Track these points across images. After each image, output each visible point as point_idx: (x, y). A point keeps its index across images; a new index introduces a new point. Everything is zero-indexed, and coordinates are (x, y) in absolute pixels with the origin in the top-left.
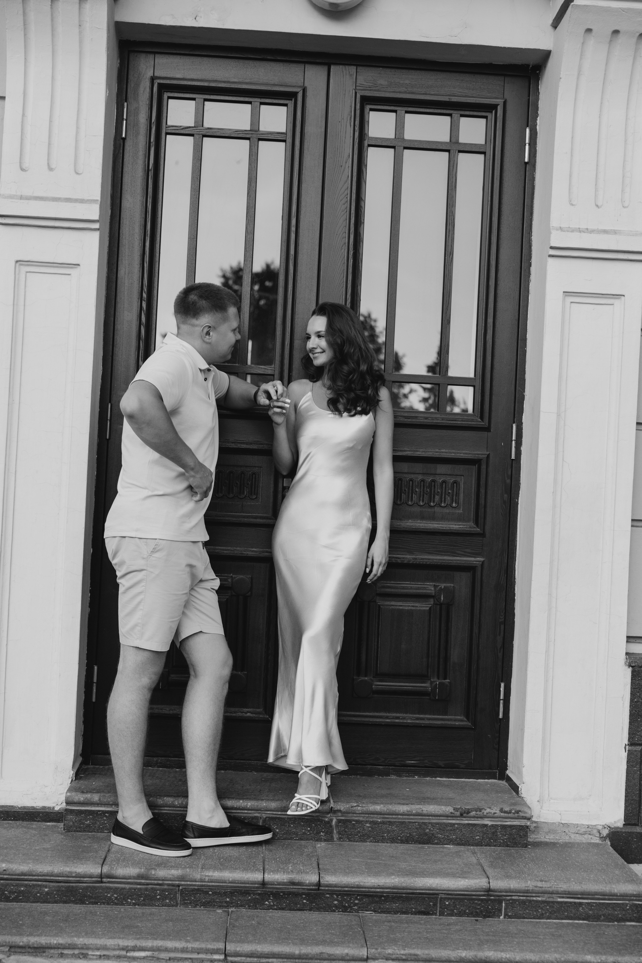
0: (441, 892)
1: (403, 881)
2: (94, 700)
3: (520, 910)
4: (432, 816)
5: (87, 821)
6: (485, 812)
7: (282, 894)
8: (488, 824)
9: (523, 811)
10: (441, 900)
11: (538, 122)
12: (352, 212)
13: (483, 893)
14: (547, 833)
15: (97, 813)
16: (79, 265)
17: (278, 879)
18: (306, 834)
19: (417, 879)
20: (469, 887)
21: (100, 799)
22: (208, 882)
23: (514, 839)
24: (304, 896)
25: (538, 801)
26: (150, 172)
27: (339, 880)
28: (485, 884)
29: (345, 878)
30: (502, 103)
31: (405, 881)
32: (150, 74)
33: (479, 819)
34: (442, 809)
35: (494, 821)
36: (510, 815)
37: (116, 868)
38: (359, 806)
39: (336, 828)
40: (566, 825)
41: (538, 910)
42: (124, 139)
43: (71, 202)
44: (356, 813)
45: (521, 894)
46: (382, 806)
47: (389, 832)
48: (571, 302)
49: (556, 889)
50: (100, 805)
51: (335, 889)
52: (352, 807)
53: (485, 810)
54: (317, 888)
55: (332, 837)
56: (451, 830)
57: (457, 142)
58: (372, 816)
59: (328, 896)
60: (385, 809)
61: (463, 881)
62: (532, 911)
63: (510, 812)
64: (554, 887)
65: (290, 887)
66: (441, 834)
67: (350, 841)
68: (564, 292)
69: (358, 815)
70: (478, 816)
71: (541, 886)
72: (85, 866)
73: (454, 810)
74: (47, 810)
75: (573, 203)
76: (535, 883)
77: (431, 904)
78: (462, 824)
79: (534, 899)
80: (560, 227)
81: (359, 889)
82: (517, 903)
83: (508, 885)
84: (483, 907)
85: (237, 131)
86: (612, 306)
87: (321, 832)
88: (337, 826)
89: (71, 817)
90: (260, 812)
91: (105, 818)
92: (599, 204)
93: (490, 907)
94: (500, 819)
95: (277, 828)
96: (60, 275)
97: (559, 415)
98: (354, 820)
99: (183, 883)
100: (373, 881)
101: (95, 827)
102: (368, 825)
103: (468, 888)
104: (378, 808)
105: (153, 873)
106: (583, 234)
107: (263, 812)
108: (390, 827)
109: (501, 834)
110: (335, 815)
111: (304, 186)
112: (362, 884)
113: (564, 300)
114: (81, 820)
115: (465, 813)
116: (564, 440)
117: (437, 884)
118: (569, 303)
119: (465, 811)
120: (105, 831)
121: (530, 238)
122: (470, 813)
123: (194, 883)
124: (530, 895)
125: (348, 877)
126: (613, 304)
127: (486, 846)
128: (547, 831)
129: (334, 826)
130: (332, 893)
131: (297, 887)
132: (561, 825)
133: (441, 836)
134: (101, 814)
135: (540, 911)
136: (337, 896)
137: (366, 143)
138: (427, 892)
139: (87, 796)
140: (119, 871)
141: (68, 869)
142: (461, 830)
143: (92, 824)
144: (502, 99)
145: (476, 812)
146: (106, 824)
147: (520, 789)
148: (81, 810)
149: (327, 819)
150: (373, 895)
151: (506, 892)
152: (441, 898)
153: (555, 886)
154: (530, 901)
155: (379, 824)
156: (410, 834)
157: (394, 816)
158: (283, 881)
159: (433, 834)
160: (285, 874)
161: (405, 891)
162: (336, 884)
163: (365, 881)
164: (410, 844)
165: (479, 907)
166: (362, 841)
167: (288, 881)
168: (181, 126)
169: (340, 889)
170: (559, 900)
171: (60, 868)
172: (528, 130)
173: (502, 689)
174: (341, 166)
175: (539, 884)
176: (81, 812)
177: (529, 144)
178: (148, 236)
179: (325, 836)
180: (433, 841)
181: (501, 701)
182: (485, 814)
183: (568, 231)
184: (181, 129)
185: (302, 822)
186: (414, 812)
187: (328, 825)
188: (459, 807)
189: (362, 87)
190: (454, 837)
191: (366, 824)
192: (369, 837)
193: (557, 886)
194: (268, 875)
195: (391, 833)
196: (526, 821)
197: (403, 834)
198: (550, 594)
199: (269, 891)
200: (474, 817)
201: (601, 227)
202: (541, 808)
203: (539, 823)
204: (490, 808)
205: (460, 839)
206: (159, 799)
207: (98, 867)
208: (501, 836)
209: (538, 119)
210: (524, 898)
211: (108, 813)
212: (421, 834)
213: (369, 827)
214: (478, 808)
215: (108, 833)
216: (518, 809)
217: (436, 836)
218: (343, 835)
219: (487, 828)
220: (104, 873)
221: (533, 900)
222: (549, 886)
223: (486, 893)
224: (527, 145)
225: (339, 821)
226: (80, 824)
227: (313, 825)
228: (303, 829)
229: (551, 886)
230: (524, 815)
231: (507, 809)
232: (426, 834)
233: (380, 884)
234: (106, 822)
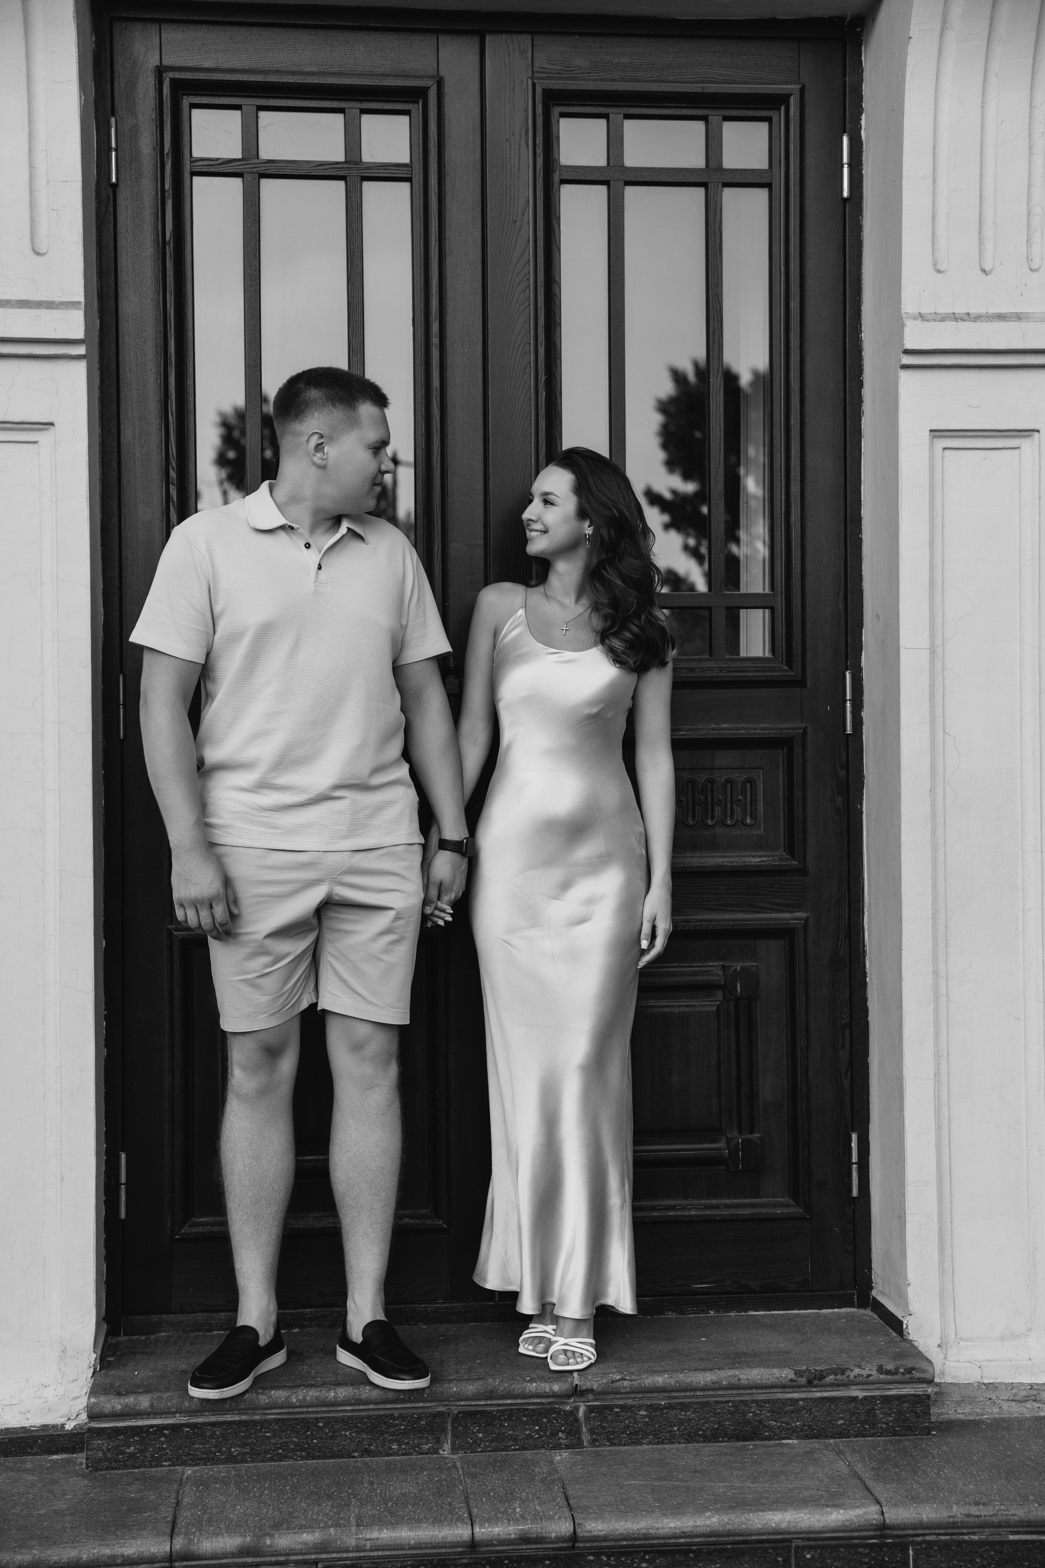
0: (796, 1536)
1: (726, 1520)
2: (123, 1215)
3: (941, 1562)
4: (756, 1388)
5: (129, 1447)
6: (852, 1375)
7: (507, 1562)
8: (858, 1397)
9: (919, 1368)
10: (796, 1552)
11: (863, 122)
12: (539, 305)
13: (871, 1533)
14: (959, 1403)
15: (148, 1430)
16: (52, 424)
17: (499, 1535)
18: (532, 1437)
19: (751, 1515)
20: (847, 1523)
21: (152, 1405)
22: (371, 1550)
23: (906, 1420)
24: (547, 1562)
25: (939, 1346)
26: (167, 247)
27: (611, 1527)
28: (876, 1516)
29: (622, 1524)
30: (798, 92)
31: (730, 1520)
32: (154, 61)
33: (842, 1388)
34: (774, 1374)
35: (867, 1389)
36: (896, 1377)
37: (199, 1541)
38: (625, 1380)
39: (585, 1423)
40: (991, 1386)
41: (974, 1559)
42: (115, 187)
43: (30, 308)
44: (620, 1393)
45: (942, 1531)
46: (666, 1376)
47: (681, 1423)
48: (945, 449)
49: (1004, 1518)
50: (152, 1416)
51: (605, 1544)
52: (613, 1382)
53: (852, 1371)
54: (570, 1544)
55: (580, 1440)
56: (793, 1412)
57: (720, 169)
58: (649, 1395)
59: (591, 1558)
60: (673, 1382)
61: (835, 1513)
62: (964, 1561)
63: (896, 1372)
64: (1002, 1515)
65: (521, 1547)
66: (774, 1421)
67: (612, 1444)
68: (931, 431)
69: (624, 1396)
70: (840, 1382)
71: (978, 1513)
72: (139, 1542)
73: (796, 1374)
74: (51, 1432)
75: (941, 269)
76: (966, 1510)
77: (780, 1559)
78: (811, 1399)
79: (966, 1537)
80: (920, 313)
81: (647, 1542)
82: (936, 1548)
83: (918, 1516)
84: (874, 1558)
85: (322, 164)
86: (1017, 451)
87: (560, 1431)
88: (587, 1418)
89: (100, 1442)
90: (446, 1403)
91: (163, 1439)
92: (987, 268)
93: (887, 1559)
94: (878, 1385)
95: (479, 1431)
96: (18, 445)
97: (933, 652)
98: (617, 1406)
99: (324, 1556)
100: (672, 1525)
101: (146, 1457)
102: (643, 1413)
103: (845, 1526)
104: (660, 1380)
105: (268, 1542)
106: (961, 324)
107: (453, 1403)
108: (683, 1413)
109: (882, 1413)
110: (582, 1399)
111: (449, 261)
112: (652, 1531)
113: (931, 444)
114: (118, 1446)
115: (815, 1378)
116: (944, 696)
117: (789, 1522)
118: (941, 450)
119: (815, 1375)
120: (164, 1463)
121: (858, 337)
122: (824, 1377)
123: (344, 1555)
124: (957, 1531)
125: (626, 1521)
126: (1019, 448)
127: (856, 1436)
128: (959, 1399)
129: (582, 1419)
130: (598, 1552)
131: (534, 1546)
132: (984, 1386)
133: (774, 1423)
134: (155, 1432)
135: (978, 1560)
136: (609, 1559)
137: (556, 177)
138: (771, 1537)
139: (127, 1400)
140: (204, 1544)
141: (108, 1551)
142: (811, 1410)
143: (140, 1452)
144: (796, 84)
145: (836, 1375)
146: (165, 1449)
147: (905, 1326)
148: (117, 1427)
149: (568, 1408)
150: (672, 1550)
151: (915, 1528)
152: (797, 1547)
153: (1003, 1512)
154: (959, 1543)
155: (662, 1409)
156: (719, 1423)
157: (688, 1394)
158: (508, 1537)
159: (760, 1422)
160: (512, 1523)
161: (731, 1538)
162: (605, 1536)
163: (656, 1525)
164: (720, 1442)
165: (867, 1560)
166: (633, 1442)
167: (518, 1536)
168: (218, 159)
169: (613, 1543)
170: (1011, 1537)
171: (92, 1551)
172: (845, 139)
173: (854, 1145)
174: (515, 222)
175: (974, 1510)
176: (117, 1431)
177: (850, 165)
178: (171, 365)
179: (567, 1438)
180: (761, 1434)
181: (854, 1166)
182: (852, 1378)
183: (934, 320)
184: (219, 164)
185: (524, 1416)
186: (724, 1383)
187: (571, 1419)
188: (805, 1367)
189: (545, 73)
190: (798, 1423)
191: (639, 1411)
192: (646, 1435)
193: (1007, 1512)
194: (480, 1528)
195: (686, 1424)
196: (925, 1385)
197: (706, 1425)
198: (935, 973)
199: (483, 1559)
200: (832, 1385)
201: (991, 311)
202: (946, 1358)
203: (943, 1385)
204: (860, 1367)
205: (810, 1427)
206: (262, 1394)
207: (165, 1541)
208: (882, 1416)
209: (863, 117)
210: (948, 1537)
211: (167, 1430)
212: (739, 1423)
213: (644, 1416)
214: (838, 1369)
215: (170, 1466)
216: (909, 1365)
217: (767, 1423)
218: (599, 1434)
219: (856, 1403)
220: (177, 1552)
221: (965, 1541)
222: (991, 1513)
223: (878, 1533)
224: (846, 166)
225: (590, 1410)
226: (117, 1454)
227: (545, 1420)
228: (526, 1430)
229: (996, 1512)
230: (921, 1375)
231: (890, 1366)
232: (748, 1422)
233: (685, 1530)
234: (165, 1446)
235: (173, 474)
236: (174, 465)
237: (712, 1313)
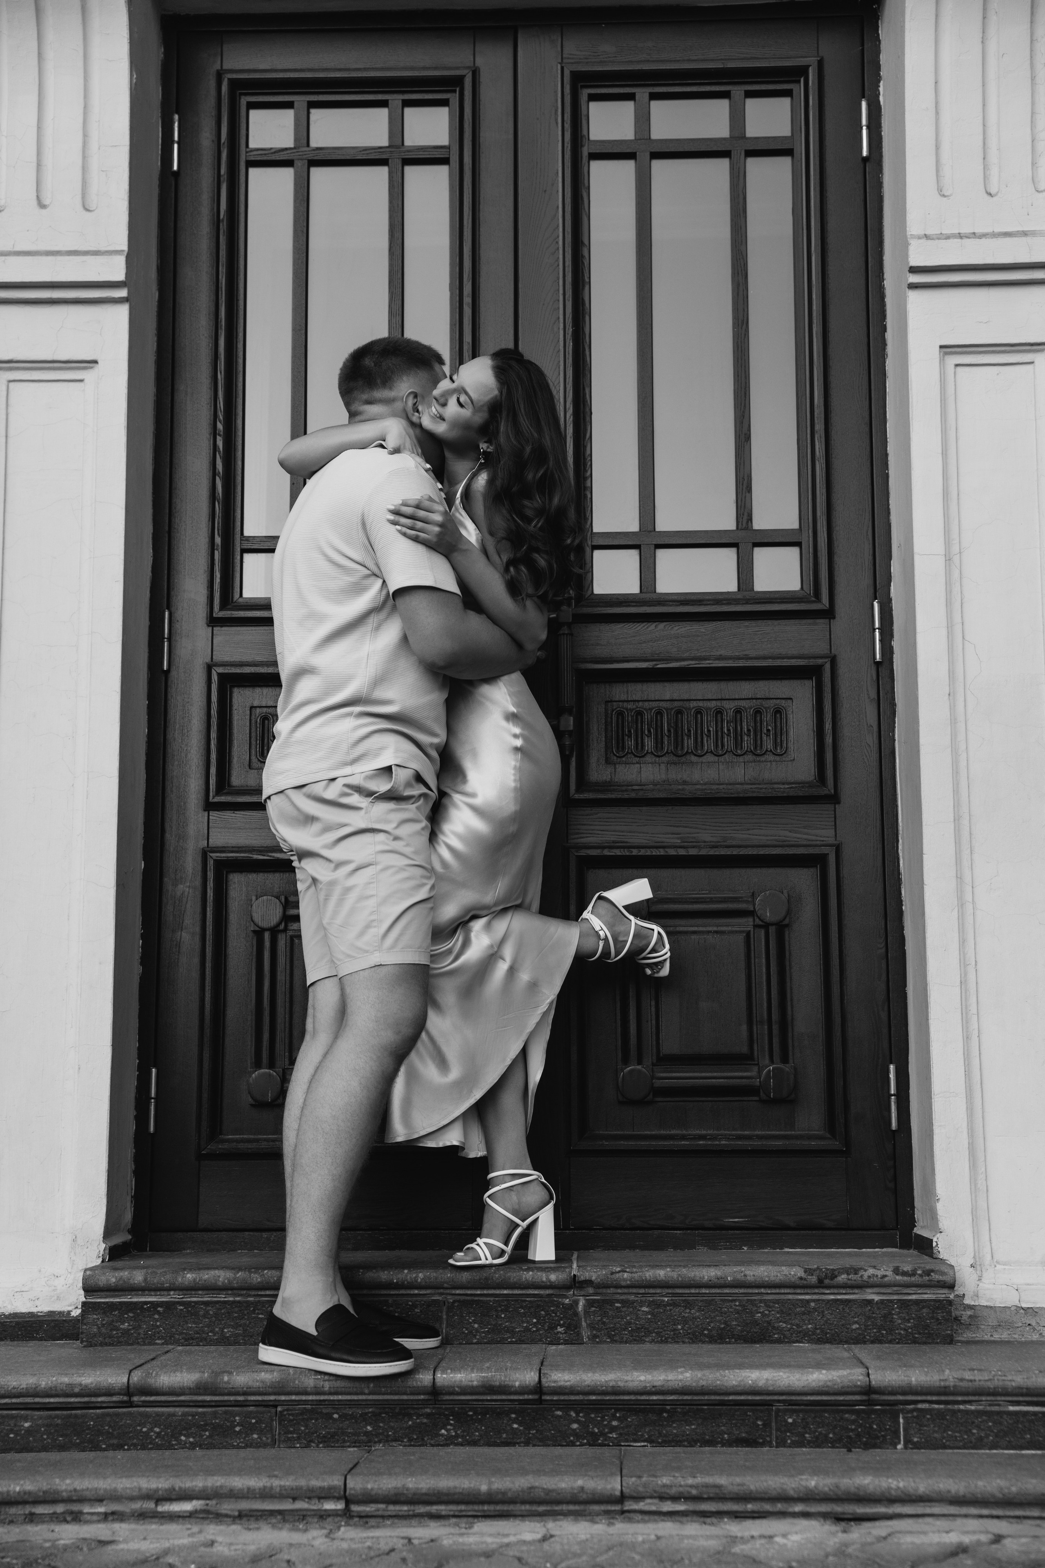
0: (776, 1398)
1: (699, 1375)
2: (152, 1129)
3: (935, 1432)
4: (765, 1287)
5: (123, 1323)
6: (866, 1275)
7: (471, 1413)
8: (873, 1300)
9: (938, 1270)
10: (777, 1416)
11: (881, 89)
12: (567, 264)
13: (858, 1398)
14: (996, 1328)
15: (142, 1307)
16: (96, 362)
17: (461, 1381)
18: (530, 1330)
19: (727, 1371)
20: (829, 1384)
21: (145, 1280)
22: (330, 1394)
23: (927, 1326)
24: (513, 1416)
25: (972, 1266)
26: (221, 224)
27: (578, 1378)
28: (861, 1378)
29: (590, 1375)
30: (816, 63)
31: (704, 1375)
32: (217, 66)
33: (856, 1291)
34: (783, 1271)
35: (883, 1292)
36: (913, 1279)
37: (157, 1374)
38: (626, 1272)
39: (585, 1318)
40: (1031, 1311)
41: (970, 1430)
42: (176, 174)
43: (78, 255)
44: (622, 1287)
45: (934, 1398)
46: (668, 1269)
47: (685, 1321)
48: (956, 365)
49: (1001, 1383)
50: (147, 1292)
51: (572, 1398)
52: (612, 1273)
53: (865, 1271)
54: (536, 1397)
55: (579, 1334)
56: (804, 1313)
57: (743, 137)
58: (652, 1291)
59: (559, 1413)
60: (675, 1275)
61: (817, 1373)
62: (959, 1432)
63: (913, 1273)
64: (998, 1380)
65: (485, 1398)
66: (784, 1322)
67: (613, 1341)
68: (941, 347)
69: (626, 1291)
70: (853, 1282)
71: (972, 1378)
72: (98, 1373)
73: (805, 1272)
74: (57, 1318)
75: (946, 194)
76: (958, 1374)
77: (759, 1423)
78: (823, 1300)
79: (962, 1407)
80: (925, 235)
81: (618, 1398)
82: (928, 1416)
83: (906, 1378)
84: (861, 1426)
85: (366, 149)
86: (1030, 367)
87: (558, 1325)
88: (586, 1313)
89: (95, 1316)
90: (442, 1291)
91: (156, 1316)
92: (993, 192)
93: (875, 1427)
94: (895, 1289)
95: (474, 1322)
96: (66, 384)
97: (949, 559)
98: (618, 1301)
99: (283, 1398)
100: (642, 1378)
101: (139, 1334)
102: (645, 1309)
103: (828, 1386)
104: (661, 1274)
105: (226, 1378)
106: (965, 241)
107: (448, 1291)
108: (688, 1311)
109: (900, 1318)
110: (583, 1293)
111: (483, 230)
112: (621, 1384)
113: (940, 354)
114: (113, 1321)
115: (826, 1277)
116: (961, 603)
117: (767, 1380)
118: (953, 366)
119: (826, 1274)
120: (157, 1341)
121: (881, 285)
122: (836, 1277)
123: (304, 1398)
124: (951, 1398)
125: (594, 1373)
126: (1033, 363)
127: (873, 1342)
128: (995, 1323)
129: (582, 1314)
130: (567, 1406)
131: (499, 1397)
132: (1022, 1311)
133: (784, 1325)
134: (148, 1309)
135: (975, 1431)
136: (577, 1414)
137: (585, 152)
138: (750, 1398)
139: (121, 1274)
140: (162, 1378)
141: (66, 1380)
142: (823, 1312)
143: (133, 1328)
144: (814, 57)
145: (848, 1274)
146: (158, 1327)
147: (934, 1244)
148: (112, 1302)
149: (567, 1301)
150: (644, 1408)
151: (904, 1393)
152: (778, 1411)
153: (1000, 1378)
154: (954, 1412)
155: (665, 1306)
156: (725, 1323)
157: (693, 1291)
158: (470, 1383)
159: (769, 1323)
160: (475, 1371)
161: (706, 1397)
162: (571, 1387)
163: (626, 1378)
164: (727, 1343)
165: (853, 1427)
166: (635, 1340)
167: (480, 1383)
168: (271, 149)
169: (581, 1397)
170: (1011, 1408)
172: (864, 104)
173: (892, 1076)
174: (545, 191)
175: (968, 1375)
176: (112, 1306)
177: (868, 127)
178: (221, 329)
179: (565, 1333)
180: (770, 1336)
181: (893, 1097)
182: (865, 1278)
183: (939, 239)
184: (272, 153)
185: (522, 1307)
186: (729, 1278)
187: (570, 1312)
188: (816, 1266)
189: (573, 59)
190: (810, 1326)
191: (641, 1306)
192: (648, 1332)
193: (1003, 1378)
194: (442, 1374)
195: (690, 1323)
196: (946, 1291)
197: (712, 1325)
198: (962, 877)
199: (446, 1409)
200: (845, 1286)
201: (998, 230)
202: (979, 1280)
203: (978, 1308)
204: (874, 1267)
205: (822, 1330)
206: (255, 1273)
207: (123, 1373)
208: (900, 1321)
209: (881, 84)
210: (942, 1406)
211: (161, 1307)
212: (747, 1324)
213: (647, 1313)
214: (851, 1268)
215: (163, 1344)
216: (928, 1267)
217: (776, 1325)
218: (599, 1330)
219: (872, 1307)
220: (134, 1384)
221: (960, 1411)
222: (987, 1378)
223: (864, 1398)
224: (864, 128)
225: (590, 1304)
226: (111, 1330)
227: (543, 1313)
228: (523, 1322)
229: (991, 1377)
230: (941, 1278)
231: (907, 1268)
232: (756, 1323)
233: (655, 1384)
234: (158, 1324)
235: (220, 426)
236: (221, 418)
237: (746, 1248)
